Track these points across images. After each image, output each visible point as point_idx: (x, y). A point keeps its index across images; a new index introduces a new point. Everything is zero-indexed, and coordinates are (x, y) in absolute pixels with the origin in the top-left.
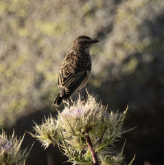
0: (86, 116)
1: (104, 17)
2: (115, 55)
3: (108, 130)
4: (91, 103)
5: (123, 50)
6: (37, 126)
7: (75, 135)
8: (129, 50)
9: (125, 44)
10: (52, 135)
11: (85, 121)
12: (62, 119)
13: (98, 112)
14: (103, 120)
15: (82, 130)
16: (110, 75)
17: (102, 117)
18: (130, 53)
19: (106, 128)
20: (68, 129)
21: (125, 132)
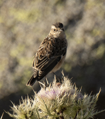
0: (61, 97)
1: (74, 5)
2: (85, 41)
3: (81, 111)
4: (66, 85)
5: (92, 36)
6: (14, 106)
7: (50, 115)
8: (98, 36)
9: (94, 31)
10: (28, 115)
11: (60, 102)
12: (38, 99)
13: (72, 94)
14: (76, 102)
15: (57, 110)
16: (80, 60)
17: (77, 98)
18: (99, 39)
19: (80, 109)
20: (44, 109)
21: (97, 113)
